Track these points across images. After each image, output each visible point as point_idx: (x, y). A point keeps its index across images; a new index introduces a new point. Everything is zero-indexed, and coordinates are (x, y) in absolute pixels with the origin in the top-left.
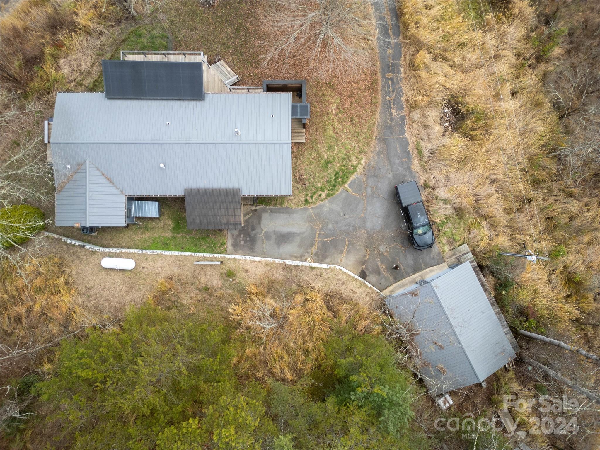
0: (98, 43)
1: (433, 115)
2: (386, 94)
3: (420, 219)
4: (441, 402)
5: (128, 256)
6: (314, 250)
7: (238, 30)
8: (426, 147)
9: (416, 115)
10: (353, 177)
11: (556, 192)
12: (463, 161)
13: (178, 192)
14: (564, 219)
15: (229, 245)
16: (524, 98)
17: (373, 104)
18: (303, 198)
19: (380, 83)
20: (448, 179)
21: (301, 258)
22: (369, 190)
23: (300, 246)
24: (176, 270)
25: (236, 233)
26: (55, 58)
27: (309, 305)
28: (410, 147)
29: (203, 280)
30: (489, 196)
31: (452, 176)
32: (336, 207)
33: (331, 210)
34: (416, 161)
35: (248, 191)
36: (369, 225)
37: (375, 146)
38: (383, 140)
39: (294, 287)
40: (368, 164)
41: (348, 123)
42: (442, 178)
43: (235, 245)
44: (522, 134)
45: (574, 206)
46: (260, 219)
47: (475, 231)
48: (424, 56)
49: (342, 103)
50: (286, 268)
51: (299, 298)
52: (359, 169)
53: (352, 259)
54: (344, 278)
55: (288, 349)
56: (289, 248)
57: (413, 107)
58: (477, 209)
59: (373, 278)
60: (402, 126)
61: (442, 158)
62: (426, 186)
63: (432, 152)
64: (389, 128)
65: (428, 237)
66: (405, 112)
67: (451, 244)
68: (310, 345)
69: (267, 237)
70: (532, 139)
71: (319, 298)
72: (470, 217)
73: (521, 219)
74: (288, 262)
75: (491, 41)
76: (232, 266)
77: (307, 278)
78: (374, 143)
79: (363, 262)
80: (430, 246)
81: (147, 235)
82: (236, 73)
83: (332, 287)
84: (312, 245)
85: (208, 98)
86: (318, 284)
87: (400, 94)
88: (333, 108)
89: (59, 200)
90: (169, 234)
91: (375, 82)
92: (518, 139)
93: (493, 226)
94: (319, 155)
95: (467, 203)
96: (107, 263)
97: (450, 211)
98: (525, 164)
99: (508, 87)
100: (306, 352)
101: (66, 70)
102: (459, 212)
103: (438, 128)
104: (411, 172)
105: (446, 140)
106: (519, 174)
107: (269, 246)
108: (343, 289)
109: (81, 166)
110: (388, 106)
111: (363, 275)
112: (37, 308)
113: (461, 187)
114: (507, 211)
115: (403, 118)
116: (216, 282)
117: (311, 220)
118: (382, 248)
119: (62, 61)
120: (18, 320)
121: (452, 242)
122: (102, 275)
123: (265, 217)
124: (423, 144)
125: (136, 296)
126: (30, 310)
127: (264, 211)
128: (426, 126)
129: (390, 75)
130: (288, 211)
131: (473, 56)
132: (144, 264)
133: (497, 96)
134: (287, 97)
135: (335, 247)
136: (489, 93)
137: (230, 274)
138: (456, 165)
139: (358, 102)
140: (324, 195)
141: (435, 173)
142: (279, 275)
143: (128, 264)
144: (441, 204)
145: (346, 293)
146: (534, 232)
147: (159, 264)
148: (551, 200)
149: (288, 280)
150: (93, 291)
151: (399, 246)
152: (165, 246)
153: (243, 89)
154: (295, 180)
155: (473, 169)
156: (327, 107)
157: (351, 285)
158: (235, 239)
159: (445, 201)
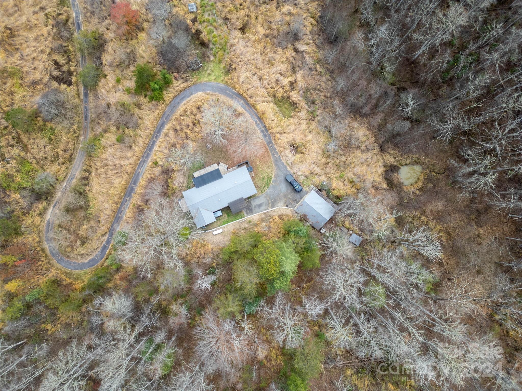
0: (182, 172)
1: (287, 152)
2: (271, 151)
3: (295, 184)
4: (321, 231)
5: (219, 229)
6: (270, 205)
7: (221, 152)
8: (289, 162)
9: (283, 154)
10: (272, 180)
11: (336, 156)
12: (302, 162)
13: (227, 205)
14: (342, 164)
15: (245, 215)
16: (314, 132)
17: (269, 156)
18: (260, 192)
19: (269, 149)
20: (299, 169)
21: (267, 209)
22: (278, 181)
23: (266, 206)
24: (234, 227)
25: (246, 210)
26: (172, 182)
27: (275, 220)
28: (285, 164)
29: (243, 226)
30: (314, 168)
31: (300, 167)
32: (271, 190)
33: (270, 192)
34: (288, 168)
35: (245, 197)
36: (283, 191)
37: (275, 168)
38: (276, 165)
39: (269, 218)
40: (275, 174)
41: (264, 165)
42: (297, 169)
43: (247, 213)
44: (318, 144)
45: (343, 158)
46: (251, 203)
47: (314, 180)
48: (278, 136)
49: (260, 160)
50: (264, 213)
51: (271, 220)
52: (273, 176)
53: (282, 203)
54: (282, 209)
55: (274, 234)
56: (263, 208)
57: (281, 152)
58: (312, 173)
59: (290, 206)
60: (280, 159)
61: (295, 163)
62: (294, 173)
63: (292, 163)
64: (276, 161)
65: (300, 188)
66: (279, 154)
67: (308, 187)
68: (279, 230)
69: (255, 207)
70: (321, 144)
71: (277, 217)
72: (311, 177)
73: (328, 169)
74: (264, 212)
75: (296, 120)
76: (249, 219)
77: (271, 213)
78: (274, 167)
79: (286, 203)
80: (301, 190)
81: (221, 221)
82: (226, 164)
83: (279, 213)
84: (269, 204)
85: (223, 176)
86: (275, 214)
87: (275, 149)
88: (258, 162)
89: (195, 221)
90: (227, 218)
91: (267, 149)
92: (317, 146)
93: (319, 176)
94: (260, 177)
95: (307, 173)
96: (215, 233)
97: (304, 178)
98: (322, 153)
99: (307, 131)
100: (279, 233)
101: (177, 184)
102: (306, 177)
103: (290, 155)
104: (288, 171)
105: (294, 158)
106: (321, 156)
107: (257, 210)
108: (282, 212)
109: (198, 209)
110: (273, 155)
111: (287, 206)
112: (202, 252)
113: (304, 169)
114: (322, 169)
115: (279, 156)
116: (247, 226)
117: (265, 197)
118: (289, 196)
119: (174, 182)
120: (199, 257)
121: (308, 186)
122: (215, 237)
123: (252, 202)
124: (288, 162)
125: (227, 238)
126: (200, 254)
127: (251, 200)
128: (287, 156)
129: (270, 145)
130: (258, 197)
131: (293, 127)
132: (224, 229)
133: (305, 136)
134: (245, 167)
135: (276, 202)
136: (302, 136)
137: (250, 222)
138: (300, 164)
139: (264, 157)
140: (266, 188)
141: (295, 169)
142: (263, 216)
143: (221, 231)
144: (300, 177)
145: (284, 213)
146: (333, 172)
147: (228, 228)
148: (335, 159)
149: (267, 216)
150: (215, 242)
151: (294, 194)
152: (227, 222)
153: (230, 169)
154: (256, 187)
155: (306, 162)
156: (256, 163)
157: (285, 210)
158: (246, 211)
159: (301, 175)
